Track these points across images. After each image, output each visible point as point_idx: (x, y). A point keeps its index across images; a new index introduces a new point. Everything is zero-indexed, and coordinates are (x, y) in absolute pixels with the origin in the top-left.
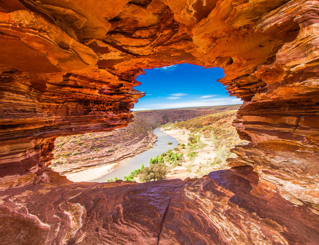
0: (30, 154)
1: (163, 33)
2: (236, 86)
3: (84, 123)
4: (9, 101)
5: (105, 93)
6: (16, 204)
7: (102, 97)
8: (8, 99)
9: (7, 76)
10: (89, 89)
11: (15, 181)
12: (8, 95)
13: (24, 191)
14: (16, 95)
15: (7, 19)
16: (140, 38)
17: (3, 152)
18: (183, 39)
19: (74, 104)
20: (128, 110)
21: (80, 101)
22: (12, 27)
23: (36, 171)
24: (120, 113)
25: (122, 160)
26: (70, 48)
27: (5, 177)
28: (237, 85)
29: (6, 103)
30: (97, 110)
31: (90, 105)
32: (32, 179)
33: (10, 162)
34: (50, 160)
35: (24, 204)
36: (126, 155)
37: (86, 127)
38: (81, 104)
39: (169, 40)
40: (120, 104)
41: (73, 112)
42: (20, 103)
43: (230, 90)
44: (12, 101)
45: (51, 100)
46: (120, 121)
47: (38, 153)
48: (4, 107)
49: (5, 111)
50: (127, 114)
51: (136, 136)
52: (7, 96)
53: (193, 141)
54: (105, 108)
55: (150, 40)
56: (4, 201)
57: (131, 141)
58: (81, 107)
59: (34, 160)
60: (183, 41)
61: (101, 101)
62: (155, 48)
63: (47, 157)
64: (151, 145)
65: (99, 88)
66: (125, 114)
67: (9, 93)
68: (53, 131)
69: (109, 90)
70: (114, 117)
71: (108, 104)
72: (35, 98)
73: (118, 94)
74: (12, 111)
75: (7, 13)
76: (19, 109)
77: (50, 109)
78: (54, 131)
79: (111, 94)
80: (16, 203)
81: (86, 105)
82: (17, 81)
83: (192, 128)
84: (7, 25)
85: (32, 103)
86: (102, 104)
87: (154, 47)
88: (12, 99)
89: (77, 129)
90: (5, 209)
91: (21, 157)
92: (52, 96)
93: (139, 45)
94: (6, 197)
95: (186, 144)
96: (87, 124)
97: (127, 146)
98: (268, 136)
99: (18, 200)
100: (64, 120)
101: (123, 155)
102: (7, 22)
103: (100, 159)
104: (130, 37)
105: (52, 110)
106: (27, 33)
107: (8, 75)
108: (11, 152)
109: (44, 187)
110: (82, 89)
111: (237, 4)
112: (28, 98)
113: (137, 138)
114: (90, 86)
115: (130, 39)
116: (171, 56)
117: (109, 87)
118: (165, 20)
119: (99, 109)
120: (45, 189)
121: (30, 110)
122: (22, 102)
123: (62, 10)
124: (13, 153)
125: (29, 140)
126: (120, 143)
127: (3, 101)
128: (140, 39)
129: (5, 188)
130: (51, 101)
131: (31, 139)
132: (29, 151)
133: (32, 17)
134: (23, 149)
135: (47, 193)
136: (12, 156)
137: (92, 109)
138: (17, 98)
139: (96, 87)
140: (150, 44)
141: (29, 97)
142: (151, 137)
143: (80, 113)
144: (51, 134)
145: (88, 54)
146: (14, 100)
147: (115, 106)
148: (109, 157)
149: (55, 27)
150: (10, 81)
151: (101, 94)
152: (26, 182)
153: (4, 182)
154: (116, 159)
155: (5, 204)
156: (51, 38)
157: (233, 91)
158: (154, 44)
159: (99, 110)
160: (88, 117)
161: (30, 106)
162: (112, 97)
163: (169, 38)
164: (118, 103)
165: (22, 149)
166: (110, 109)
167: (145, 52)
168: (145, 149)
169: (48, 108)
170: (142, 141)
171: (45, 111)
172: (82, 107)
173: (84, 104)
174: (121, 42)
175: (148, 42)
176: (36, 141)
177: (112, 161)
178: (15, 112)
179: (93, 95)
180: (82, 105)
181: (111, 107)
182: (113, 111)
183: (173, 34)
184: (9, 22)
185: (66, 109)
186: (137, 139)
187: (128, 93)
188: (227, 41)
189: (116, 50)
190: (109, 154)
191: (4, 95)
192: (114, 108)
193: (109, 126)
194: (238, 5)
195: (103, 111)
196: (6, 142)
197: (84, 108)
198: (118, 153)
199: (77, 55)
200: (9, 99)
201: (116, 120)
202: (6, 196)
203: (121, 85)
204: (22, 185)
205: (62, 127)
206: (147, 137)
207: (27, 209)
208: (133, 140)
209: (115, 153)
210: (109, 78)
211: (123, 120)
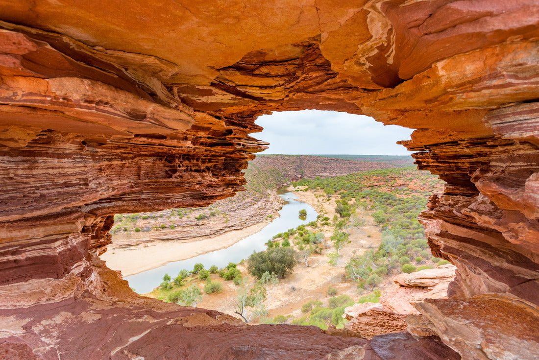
0: (74, 240)
1: (308, 75)
2: (431, 157)
3: (163, 191)
4: (45, 171)
5: (202, 144)
6: (43, 339)
7: (197, 150)
8: (44, 169)
9: (44, 137)
10: (176, 140)
11: (46, 292)
12: (43, 162)
13: (58, 313)
14: (57, 160)
15: (42, 88)
16: (267, 75)
17: (30, 239)
18: (342, 87)
19: (150, 160)
20: (238, 171)
21: (159, 156)
22: (51, 102)
23: (82, 270)
24: (223, 175)
25: (221, 234)
26: (148, 118)
27: (31, 281)
28: (433, 157)
29: (40, 174)
30: (187, 169)
31: (175, 161)
32: (73, 288)
33: (40, 255)
34: (104, 246)
35: (55, 341)
36: (228, 227)
37: (167, 199)
38: (161, 160)
39: (319, 86)
40: (225, 160)
41: (148, 173)
42: (62, 172)
43: (420, 160)
44: (51, 171)
45: (113, 155)
46: (222, 188)
47: (86, 238)
48: (37, 182)
49: (37, 188)
50: (235, 178)
51: (248, 197)
52: (43, 164)
53: (344, 213)
54: (200, 167)
55: (285, 80)
56: (25, 331)
57: (238, 204)
58: (160, 165)
59: (79, 250)
60: (342, 90)
61: (194, 155)
62: (293, 93)
63: (102, 240)
64: (272, 213)
65: (193, 137)
66: (232, 178)
67: (46, 158)
68: (113, 204)
69: (208, 138)
70: (214, 183)
71: (206, 159)
72: (88, 157)
73: (222, 145)
74: (49, 187)
75: (43, 79)
76: (60, 182)
77: (109, 170)
78: (116, 203)
79: (212, 145)
80: (42, 337)
81: (170, 162)
82: (59, 142)
83: (342, 191)
84: (43, 98)
85: (83, 169)
86: (195, 161)
87: (290, 92)
88: (51, 168)
89: (152, 200)
90: (23, 348)
91: (59, 246)
92: (116, 149)
93: (265, 85)
94: (29, 323)
95: (331, 217)
96: (168, 193)
97: (231, 211)
98: (489, 277)
99: (46, 332)
100: (132, 187)
101: (223, 226)
102: (43, 94)
103: (186, 230)
104: (249, 75)
105: (115, 171)
106: (76, 109)
107: (46, 135)
108: (45, 239)
109: (91, 308)
110: (164, 140)
111: (457, 92)
112: (77, 160)
113: (249, 200)
114: (179, 134)
115: (250, 77)
116: (319, 104)
117: (208, 134)
118: (314, 57)
119: (189, 168)
120: (92, 311)
121: (78, 182)
122: (66, 170)
123: (138, 58)
124: (47, 241)
125: (74, 219)
126: (220, 206)
127: (35, 173)
128: (268, 77)
129: (28, 304)
130: (113, 157)
131: (78, 218)
132: (73, 236)
133: (85, 88)
134: (63, 234)
135: (93, 320)
136: (44, 245)
137: (178, 168)
138: (58, 165)
139: (188, 136)
140: (283, 85)
141: (78, 158)
142: (273, 200)
143: (159, 173)
144: (110, 210)
145: (177, 119)
146: (53, 168)
147: (217, 163)
148: (201, 227)
149: (124, 96)
150: (48, 143)
151: (194, 145)
152: (63, 294)
153: (28, 292)
154: (212, 232)
155: (26, 336)
156: (117, 110)
157: (424, 162)
158: (292, 87)
159: (191, 169)
160: (171, 182)
161: (79, 174)
162: (213, 149)
163: (319, 83)
164: (222, 158)
165: (61, 234)
166: (208, 169)
167: (273, 96)
168: (261, 220)
169: (108, 169)
170: (256, 206)
171: (103, 174)
172: (162, 165)
173: (166, 160)
174: (234, 81)
175: (281, 82)
176: (84, 220)
177: (205, 234)
178: (53, 189)
179: (181, 147)
180: (163, 161)
181: (209, 165)
182: (212, 171)
183: (327, 80)
184: (45, 93)
185: (137, 168)
186: (248, 202)
187: (239, 144)
188: (427, 115)
189: (224, 92)
190: (201, 222)
191: (37, 165)
192: (215, 166)
193: (204, 197)
194: (459, 93)
195: (196, 171)
196: (38, 223)
197: (165, 166)
198: (215, 223)
199: (158, 123)
200: (46, 169)
201: (216, 187)
202: (28, 320)
203: (230, 132)
204: (57, 300)
205: (128, 197)
206: (265, 199)
207: (59, 352)
208: (242, 203)
209: (210, 222)
210: (211, 124)
211: (228, 187)
